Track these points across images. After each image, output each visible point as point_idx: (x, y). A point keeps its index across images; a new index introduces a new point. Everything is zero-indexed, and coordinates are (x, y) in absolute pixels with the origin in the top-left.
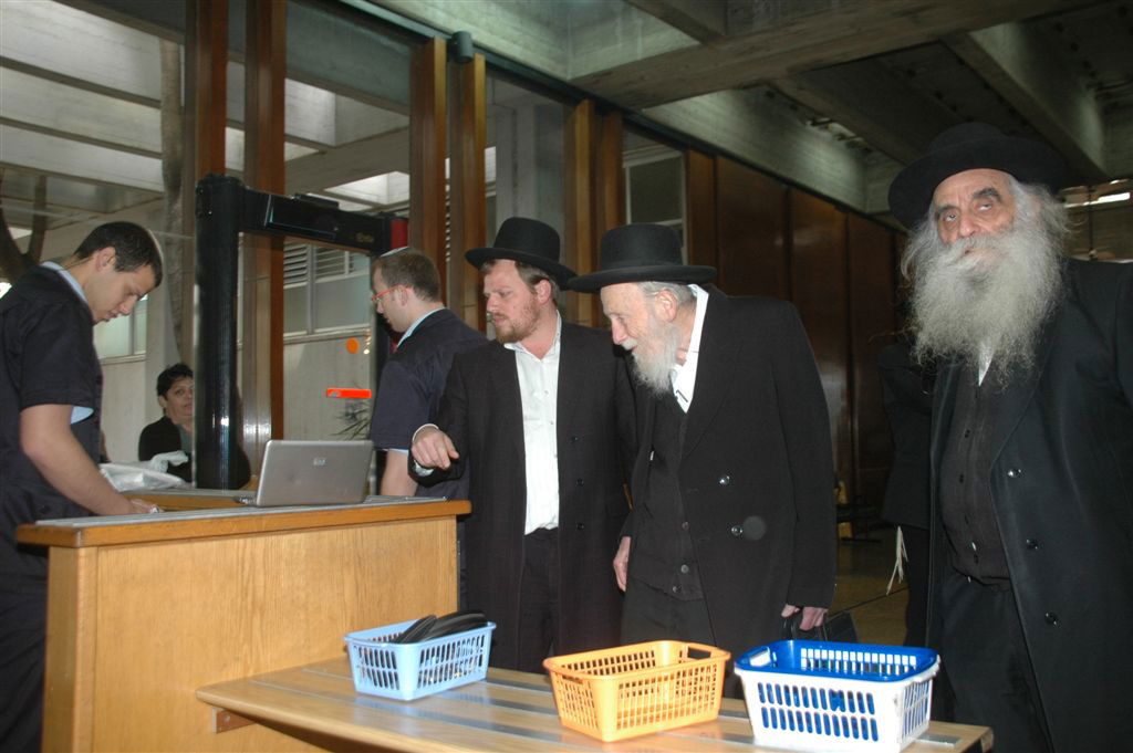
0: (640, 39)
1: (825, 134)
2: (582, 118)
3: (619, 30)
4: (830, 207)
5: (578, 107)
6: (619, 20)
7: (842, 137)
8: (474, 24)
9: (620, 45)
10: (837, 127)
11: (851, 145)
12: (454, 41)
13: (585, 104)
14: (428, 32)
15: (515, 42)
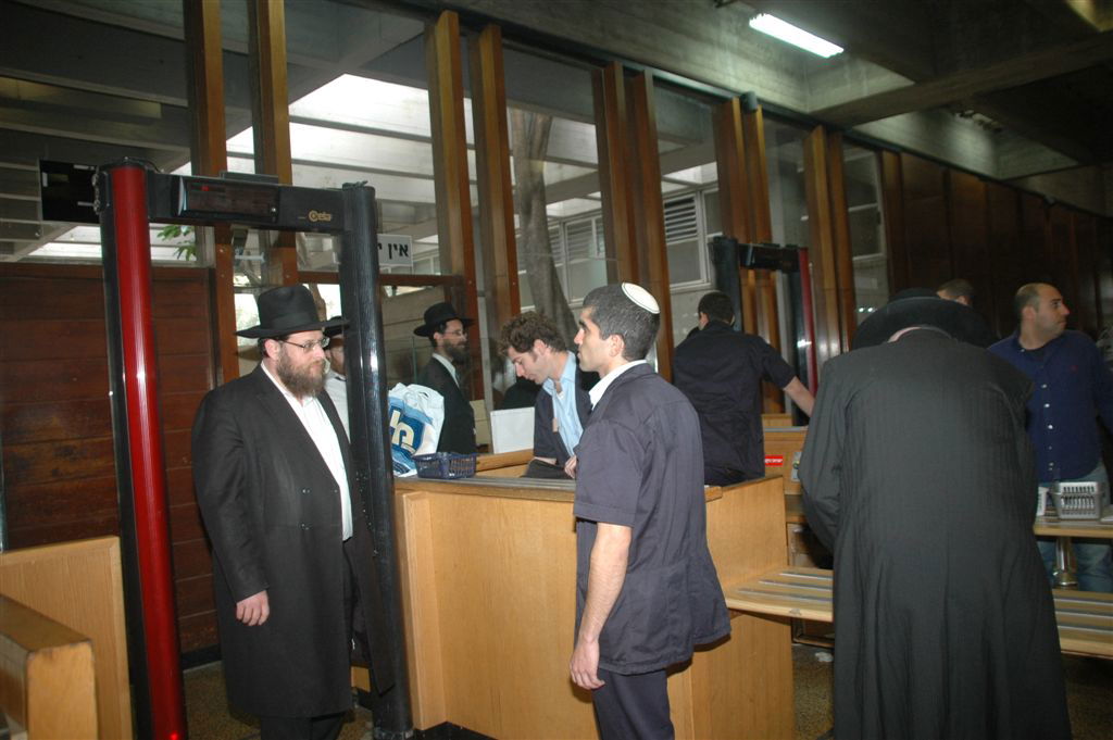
0: (865, 83)
1: (968, 122)
2: (817, 139)
3: (847, 76)
4: (974, 180)
5: (815, 131)
6: (847, 68)
7: (981, 122)
8: (752, 83)
9: (849, 86)
10: (978, 116)
11: (986, 126)
12: (744, 99)
13: (820, 128)
14: (728, 95)
15: (775, 91)
